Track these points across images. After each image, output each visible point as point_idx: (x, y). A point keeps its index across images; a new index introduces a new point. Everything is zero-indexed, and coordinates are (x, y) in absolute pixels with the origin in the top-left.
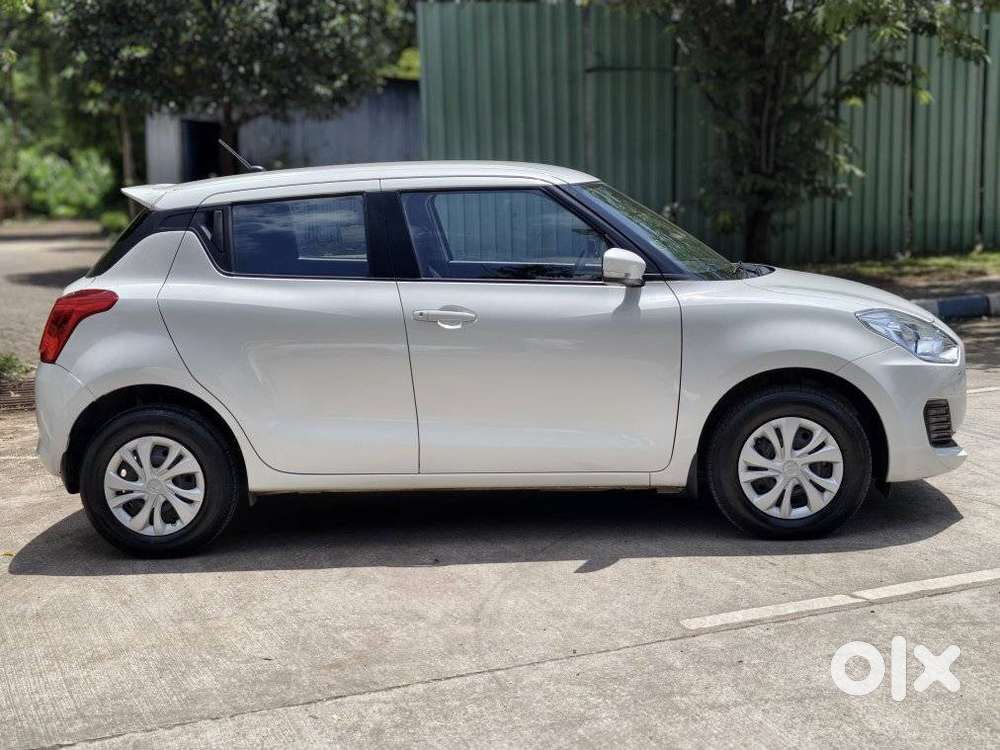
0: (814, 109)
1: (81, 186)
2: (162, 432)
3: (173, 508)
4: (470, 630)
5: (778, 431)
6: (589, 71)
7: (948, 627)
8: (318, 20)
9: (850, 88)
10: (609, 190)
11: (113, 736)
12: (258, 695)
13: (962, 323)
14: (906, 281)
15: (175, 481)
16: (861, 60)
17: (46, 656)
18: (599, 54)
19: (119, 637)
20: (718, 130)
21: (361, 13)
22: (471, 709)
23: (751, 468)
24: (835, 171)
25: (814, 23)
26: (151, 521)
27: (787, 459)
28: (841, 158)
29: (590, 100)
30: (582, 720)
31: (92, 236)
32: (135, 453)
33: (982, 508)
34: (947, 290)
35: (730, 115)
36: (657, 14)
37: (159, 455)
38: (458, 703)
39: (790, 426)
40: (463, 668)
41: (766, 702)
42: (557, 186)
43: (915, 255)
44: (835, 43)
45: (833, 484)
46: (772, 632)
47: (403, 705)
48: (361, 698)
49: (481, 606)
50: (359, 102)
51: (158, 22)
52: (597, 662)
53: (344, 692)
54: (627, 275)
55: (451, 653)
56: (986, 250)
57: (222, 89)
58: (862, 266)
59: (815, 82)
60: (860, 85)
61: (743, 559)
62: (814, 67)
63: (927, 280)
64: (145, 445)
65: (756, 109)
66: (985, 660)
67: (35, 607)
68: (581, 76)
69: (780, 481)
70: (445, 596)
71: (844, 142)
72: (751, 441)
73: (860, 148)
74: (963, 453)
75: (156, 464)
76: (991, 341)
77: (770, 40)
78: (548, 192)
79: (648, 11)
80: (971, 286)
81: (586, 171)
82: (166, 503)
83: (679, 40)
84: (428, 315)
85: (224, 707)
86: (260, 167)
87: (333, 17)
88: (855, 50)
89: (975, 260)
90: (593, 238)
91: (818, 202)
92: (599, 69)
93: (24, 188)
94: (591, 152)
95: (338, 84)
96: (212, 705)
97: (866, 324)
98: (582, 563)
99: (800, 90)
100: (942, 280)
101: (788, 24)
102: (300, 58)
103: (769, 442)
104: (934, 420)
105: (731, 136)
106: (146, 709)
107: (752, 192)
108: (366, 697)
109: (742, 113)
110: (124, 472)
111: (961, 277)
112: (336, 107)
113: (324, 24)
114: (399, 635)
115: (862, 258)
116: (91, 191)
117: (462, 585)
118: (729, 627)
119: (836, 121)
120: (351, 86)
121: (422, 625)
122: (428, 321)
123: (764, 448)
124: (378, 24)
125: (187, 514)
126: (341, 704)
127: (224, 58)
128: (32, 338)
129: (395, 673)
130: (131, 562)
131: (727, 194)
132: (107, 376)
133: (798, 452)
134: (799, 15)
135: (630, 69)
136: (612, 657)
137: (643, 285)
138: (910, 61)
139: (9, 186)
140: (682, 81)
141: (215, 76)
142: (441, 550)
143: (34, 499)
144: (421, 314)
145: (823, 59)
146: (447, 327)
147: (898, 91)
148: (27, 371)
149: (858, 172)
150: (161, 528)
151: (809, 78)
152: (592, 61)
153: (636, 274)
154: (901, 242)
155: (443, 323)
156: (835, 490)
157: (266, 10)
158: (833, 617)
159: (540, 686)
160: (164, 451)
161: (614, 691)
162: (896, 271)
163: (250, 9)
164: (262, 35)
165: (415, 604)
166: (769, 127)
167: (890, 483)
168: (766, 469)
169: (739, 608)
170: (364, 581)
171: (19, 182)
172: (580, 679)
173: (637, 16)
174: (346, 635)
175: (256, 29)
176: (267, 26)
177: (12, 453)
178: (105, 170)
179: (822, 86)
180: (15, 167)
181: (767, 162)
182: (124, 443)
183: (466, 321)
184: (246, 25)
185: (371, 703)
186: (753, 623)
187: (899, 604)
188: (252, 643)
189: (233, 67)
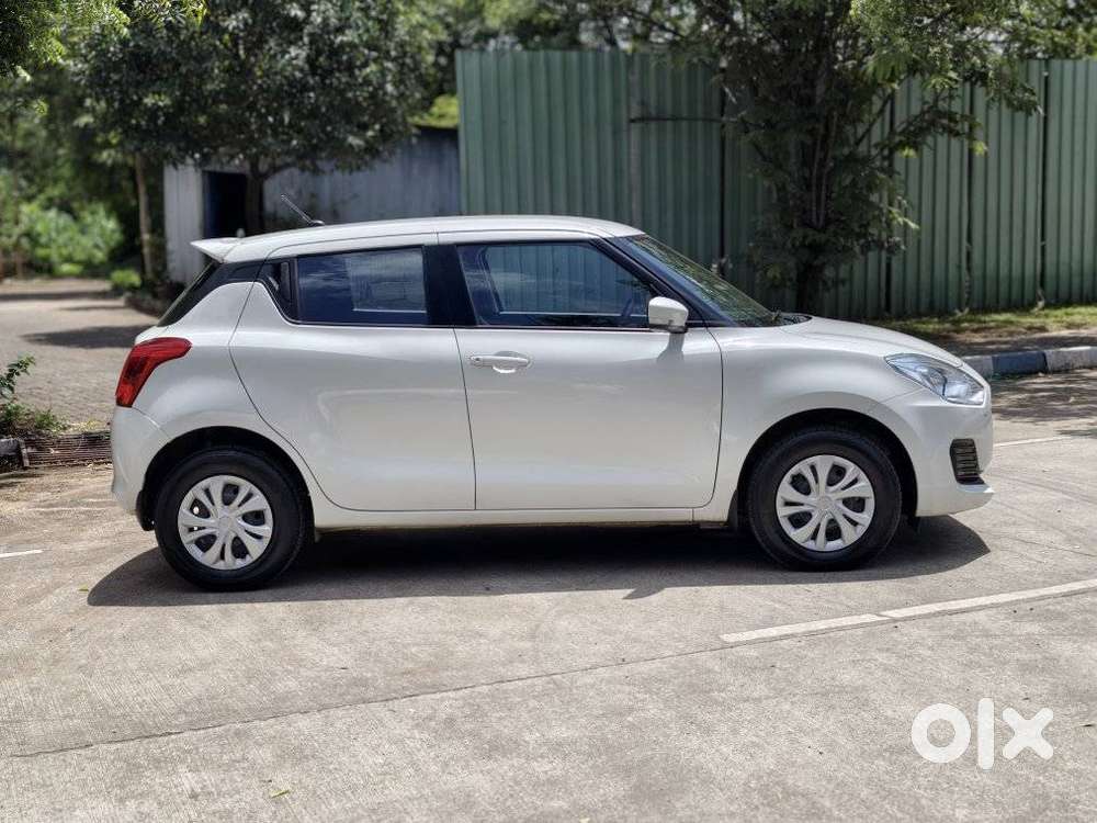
0: (867, 160)
1: (87, 242)
2: (233, 471)
3: (243, 544)
4: (528, 645)
5: (813, 468)
6: (633, 121)
7: (963, 638)
8: (350, 68)
9: (903, 138)
10: (654, 243)
11: (215, 727)
12: (340, 695)
13: (1017, 379)
14: (962, 337)
15: (245, 518)
16: (916, 109)
17: (141, 668)
18: (643, 104)
19: (204, 654)
20: (766, 183)
21: (394, 60)
22: (533, 703)
23: (788, 504)
24: (889, 224)
25: (865, 71)
26: (222, 556)
27: (821, 495)
28: (895, 210)
29: (635, 151)
30: (631, 710)
31: (102, 295)
32: (207, 492)
33: (1008, 543)
34: (1004, 346)
35: (780, 167)
36: (704, 62)
37: (230, 493)
38: (519, 700)
39: (824, 463)
40: (523, 674)
41: (794, 696)
42: (605, 239)
43: (973, 311)
44: (889, 91)
45: (865, 518)
46: (803, 643)
47: (471, 701)
48: (433, 696)
49: (537, 626)
50: (392, 153)
51: (183, 70)
52: (644, 668)
53: (417, 692)
54: (671, 321)
55: (511, 662)
56: (1047, 306)
57: (251, 140)
58: (918, 322)
59: (868, 131)
60: (914, 136)
61: (780, 587)
62: (866, 117)
63: (986, 337)
64: (216, 484)
65: (806, 160)
66: (992, 663)
67: (119, 631)
68: (625, 128)
69: (816, 515)
70: (503, 619)
71: (899, 195)
72: (787, 478)
73: (915, 202)
74: (989, 490)
75: (227, 502)
76: (1043, 397)
77: (820, 89)
78: (597, 245)
79: (695, 60)
80: (1030, 342)
81: (631, 224)
82: (237, 539)
83: (727, 90)
84: (484, 361)
85: (311, 703)
86: (320, 222)
87: (365, 65)
88: (910, 99)
89: (1037, 317)
90: (639, 290)
91: (872, 255)
92: (644, 119)
93: (25, 242)
94: (635, 206)
95: (370, 133)
96: (300, 703)
97: (896, 368)
98: (629, 591)
99: (852, 141)
100: (1000, 336)
101: (838, 73)
102: (331, 106)
103: (804, 479)
104: (960, 458)
105: (782, 189)
106: (241, 706)
107: (803, 245)
108: (438, 696)
109: (793, 163)
110: (196, 510)
111: (1019, 333)
112: (367, 157)
113: (357, 72)
114: (462, 651)
115: (918, 315)
116: (97, 246)
117: (518, 610)
118: (764, 640)
119: (890, 171)
120: (384, 136)
121: (482, 641)
122: (483, 366)
123: (800, 484)
124: (413, 71)
125: (256, 549)
126: (416, 701)
127: (252, 107)
128: (64, 396)
129: (463, 677)
130: (203, 595)
131: (775, 248)
132: (180, 419)
133: (832, 488)
134: (850, 64)
135: (675, 119)
136: (657, 663)
137: (686, 331)
138: (967, 112)
139: (7, 242)
140: (730, 132)
141: (243, 125)
142: (494, 583)
143: (96, 544)
144: (478, 359)
145: (876, 107)
146: (502, 371)
147: (955, 142)
148: (65, 429)
149: (913, 225)
150: (232, 563)
151: (861, 130)
152: (635, 113)
153: (680, 322)
154: (960, 296)
155: (499, 367)
156: (867, 524)
157: (296, 58)
158: (860, 632)
159: (593, 686)
160: (235, 489)
161: (660, 689)
162: (953, 328)
163: (279, 56)
164: (292, 82)
165: (476, 625)
166: (819, 178)
167: (919, 518)
168: (802, 505)
169: (773, 625)
170: (426, 608)
171: (21, 236)
172: (629, 680)
173: (683, 66)
174: (414, 650)
175: (286, 77)
176: (298, 74)
177: (63, 505)
178: (111, 225)
179: (876, 136)
180: (17, 222)
181: (818, 215)
182: (198, 482)
183: (520, 366)
184: (276, 73)
185: (442, 700)
186: (787, 637)
187: (921, 621)
188: (328, 657)
189: (262, 117)
